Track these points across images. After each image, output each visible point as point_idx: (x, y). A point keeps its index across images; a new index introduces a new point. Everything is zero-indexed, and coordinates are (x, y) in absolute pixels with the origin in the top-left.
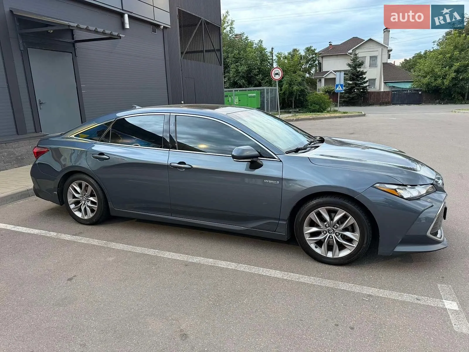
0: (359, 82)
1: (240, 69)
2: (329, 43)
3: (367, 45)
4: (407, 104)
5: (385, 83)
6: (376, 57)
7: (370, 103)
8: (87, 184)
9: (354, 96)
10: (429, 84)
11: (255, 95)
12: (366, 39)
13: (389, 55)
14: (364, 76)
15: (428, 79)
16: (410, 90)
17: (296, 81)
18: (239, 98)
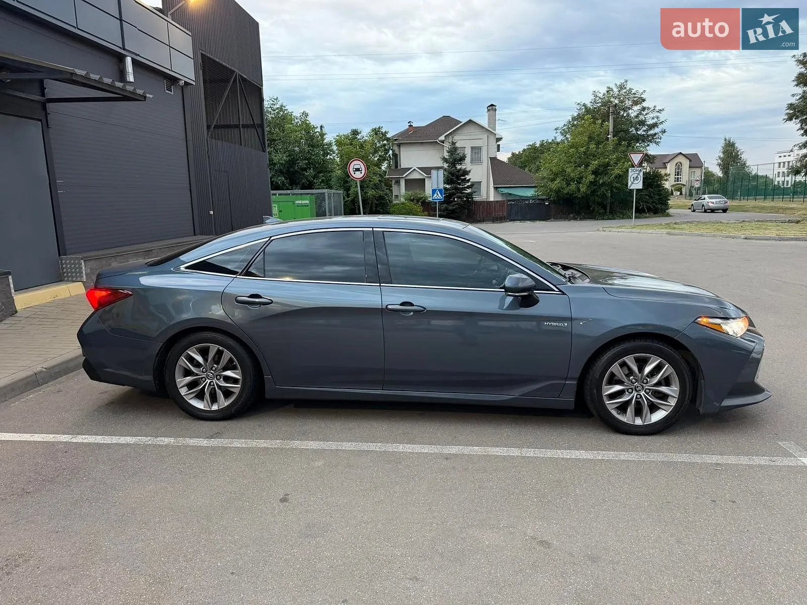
0: (461, 186)
1: (276, 159)
2: (409, 123)
3: (467, 130)
4: (530, 220)
5: (496, 188)
6: (480, 148)
7: (479, 219)
8: (221, 348)
9: (454, 208)
10: (559, 191)
11: (308, 202)
12: (464, 121)
13: (499, 146)
14: (468, 177)
15: (558, 183)
16: (534, 199)
17: (370, 181)
18: (279, 208)
